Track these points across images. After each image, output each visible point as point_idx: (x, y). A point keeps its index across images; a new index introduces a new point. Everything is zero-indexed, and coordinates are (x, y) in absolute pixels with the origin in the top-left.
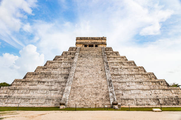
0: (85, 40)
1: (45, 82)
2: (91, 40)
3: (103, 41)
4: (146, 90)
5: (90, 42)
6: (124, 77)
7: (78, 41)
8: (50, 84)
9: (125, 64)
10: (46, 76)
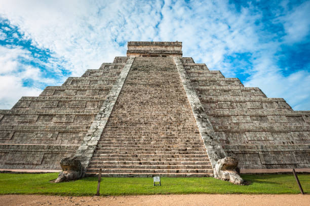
0: (144, 47)
1: (55, 115)
2: (155, 47)
3: (177, 49)
4: (280, 132)
5: (152, 50)
6: (225, 106)
7: (132, 48)
8: (64, 120)
9: (222, 83)
10: (60, 104)
